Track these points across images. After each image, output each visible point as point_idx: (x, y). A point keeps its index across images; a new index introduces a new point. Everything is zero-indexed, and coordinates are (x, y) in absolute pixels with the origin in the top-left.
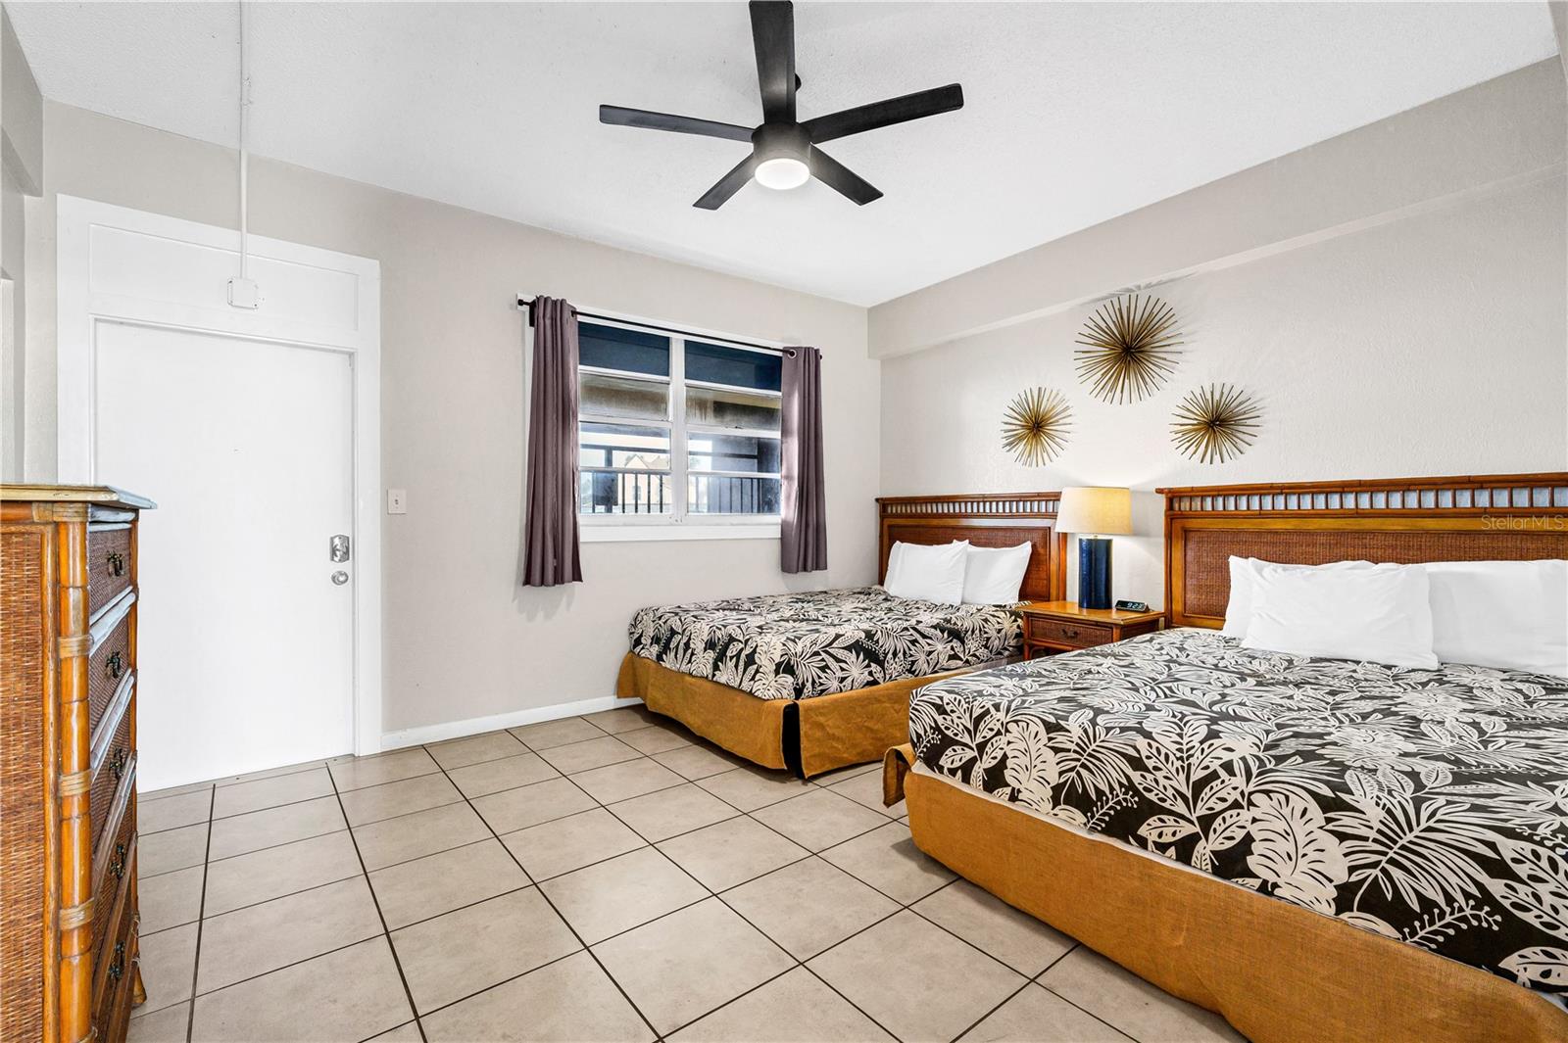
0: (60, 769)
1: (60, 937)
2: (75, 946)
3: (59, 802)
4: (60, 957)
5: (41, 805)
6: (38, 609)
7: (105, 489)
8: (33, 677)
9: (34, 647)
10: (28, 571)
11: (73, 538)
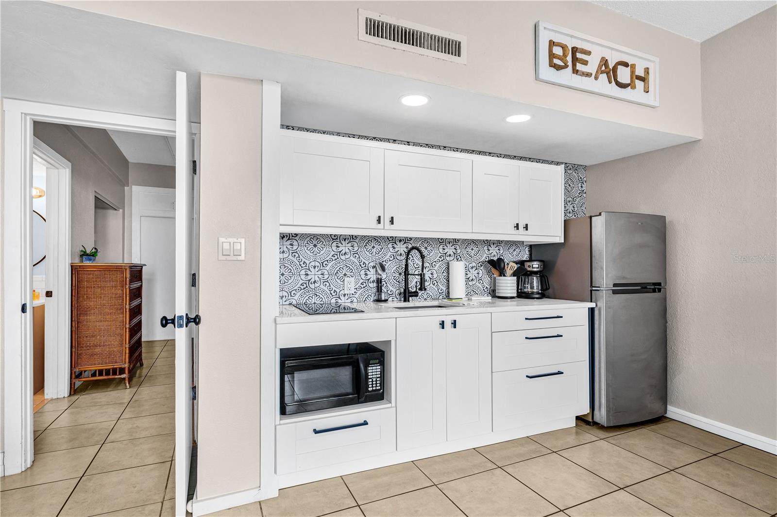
0: (126, 304)
1: (126, 328)
2: (128, 330)
3: (126, 309)
4: (126, 331)
5: (123, 309)
6: (123, 280)
7: (132, 264)
8: (123, 291)
9: (123, 287)
10: (122, 275)
11: (128, 270)
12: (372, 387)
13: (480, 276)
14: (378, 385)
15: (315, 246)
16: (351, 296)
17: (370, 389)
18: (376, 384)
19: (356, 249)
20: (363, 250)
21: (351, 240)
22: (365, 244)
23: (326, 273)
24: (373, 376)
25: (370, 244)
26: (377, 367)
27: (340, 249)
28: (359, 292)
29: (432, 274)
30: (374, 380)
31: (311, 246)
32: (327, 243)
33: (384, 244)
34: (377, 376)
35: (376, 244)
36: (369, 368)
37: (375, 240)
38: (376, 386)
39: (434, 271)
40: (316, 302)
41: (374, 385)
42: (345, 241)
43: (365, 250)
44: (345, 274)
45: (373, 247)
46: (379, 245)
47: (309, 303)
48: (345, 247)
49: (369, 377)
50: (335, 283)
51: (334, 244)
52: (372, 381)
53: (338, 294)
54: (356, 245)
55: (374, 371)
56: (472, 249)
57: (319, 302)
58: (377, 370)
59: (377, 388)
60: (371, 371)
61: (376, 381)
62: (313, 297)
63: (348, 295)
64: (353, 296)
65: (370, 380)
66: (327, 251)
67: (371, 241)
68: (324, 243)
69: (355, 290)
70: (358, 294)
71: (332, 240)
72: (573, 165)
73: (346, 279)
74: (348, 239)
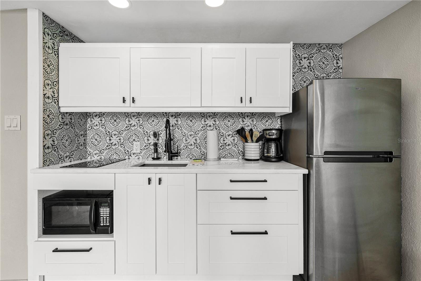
12: (103, 223)
13: (236, 141)
14: (108, 222)
15: (115, 121)
16: (138, 154)
17: (102, 224)
18: (106, 221)
19: (141, 122)
20: (146, 123)
21: (138, 116)
22: (147, 119)
23: (122, 138)
24: (104, 215)
25: (151, 119)
26: (107, 209)
27: (131, 123)
28: (143, 152)
29: (196, 140)
30: (105, 218)
31: (113, 121)
32: (123, 119)
33: (160, 118)
34: (107, 215)
35: (155, 118)
36: (101, 209)
37: (154, 116)
38: (106, 223)
39: (198, 138)
40: (116, 158)
41: (105, 222)
42: (134, 117)
43: (147, 123)
44: (134, 139)
45: (153, 121)
46: (157, 119)
47: (112, 158)
48: (134, 121)
49: (101, 215)
50: (128, 145)
51: (127, 119)
52: (103, 219)
53: (129, 153)
54: (141, 119)
55: (104, 211)
56: (229, 121)
57: (118, 158)
58: (107, 211)
59: (107, 224)
60: (102, 211)
61: (106, 219)
62: (114, 154)
63: (136, 153)
64: (139, 154)
65: (102, 218)
66: (123, 124)
67: (152, 117)
68: (121, 119)
69: (141, 151)
70: (143, 153)
71: (125, 116)
72: (327, 45)
73: (134, 143)
74: (136, 116)
